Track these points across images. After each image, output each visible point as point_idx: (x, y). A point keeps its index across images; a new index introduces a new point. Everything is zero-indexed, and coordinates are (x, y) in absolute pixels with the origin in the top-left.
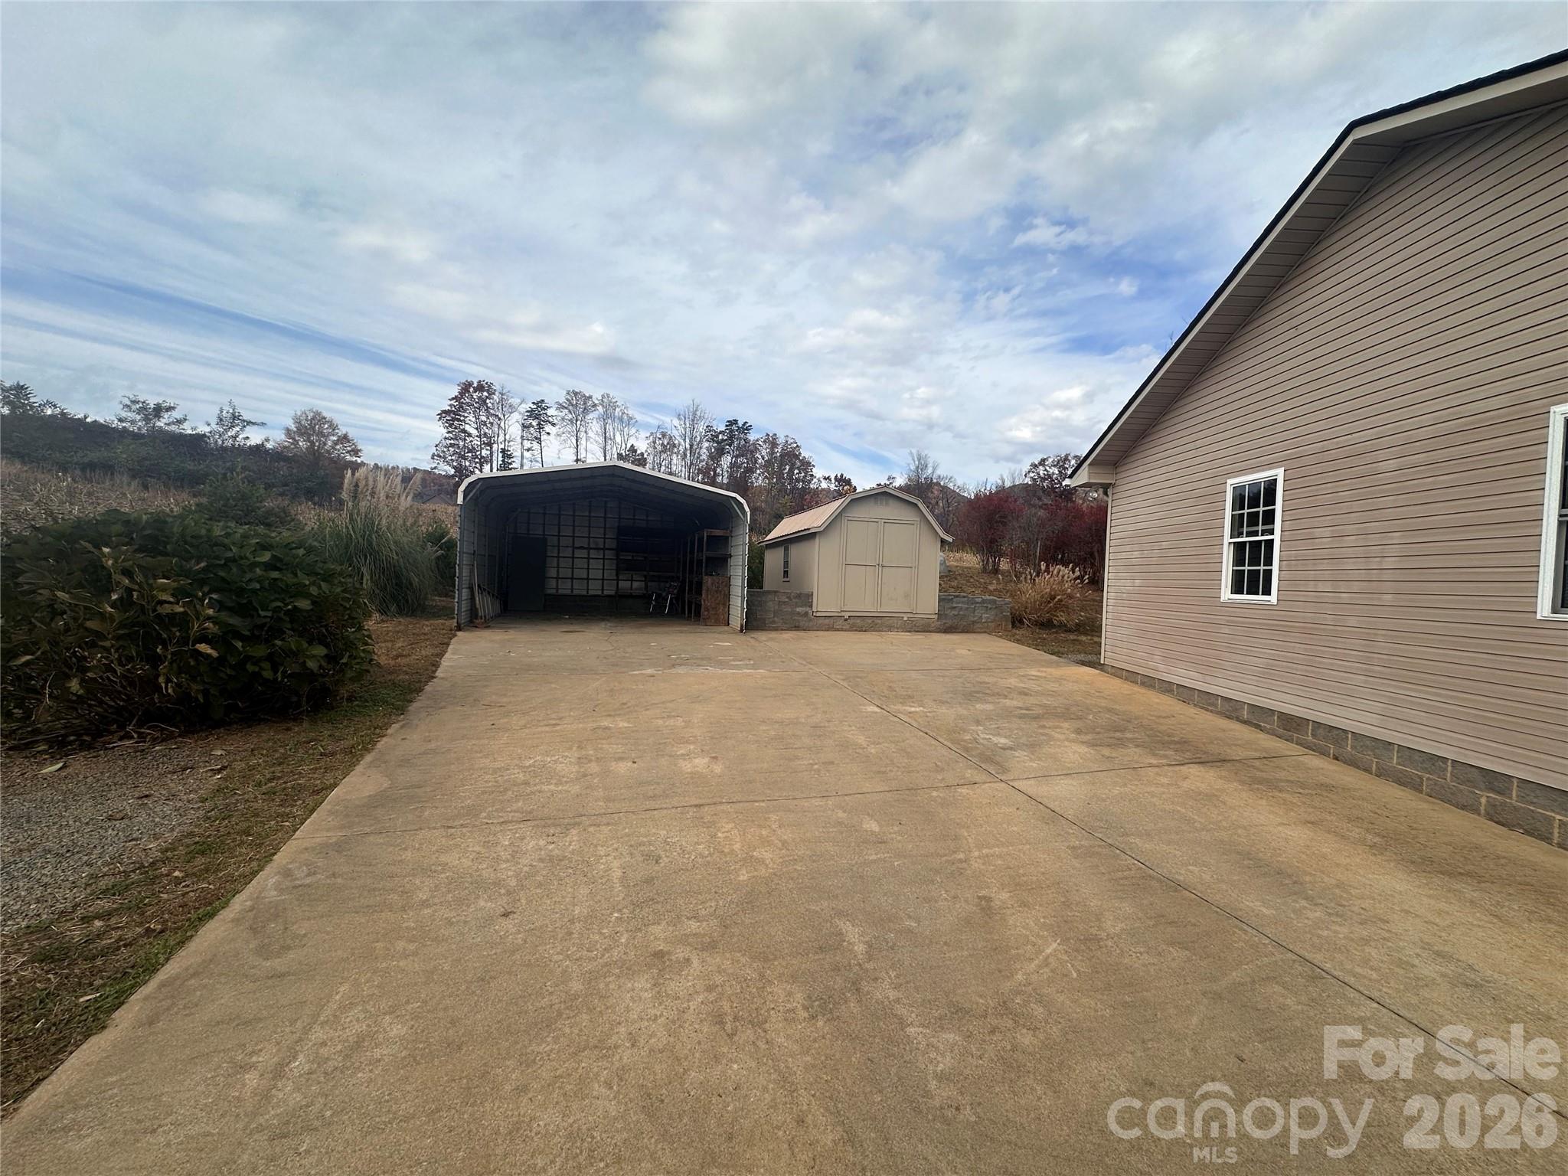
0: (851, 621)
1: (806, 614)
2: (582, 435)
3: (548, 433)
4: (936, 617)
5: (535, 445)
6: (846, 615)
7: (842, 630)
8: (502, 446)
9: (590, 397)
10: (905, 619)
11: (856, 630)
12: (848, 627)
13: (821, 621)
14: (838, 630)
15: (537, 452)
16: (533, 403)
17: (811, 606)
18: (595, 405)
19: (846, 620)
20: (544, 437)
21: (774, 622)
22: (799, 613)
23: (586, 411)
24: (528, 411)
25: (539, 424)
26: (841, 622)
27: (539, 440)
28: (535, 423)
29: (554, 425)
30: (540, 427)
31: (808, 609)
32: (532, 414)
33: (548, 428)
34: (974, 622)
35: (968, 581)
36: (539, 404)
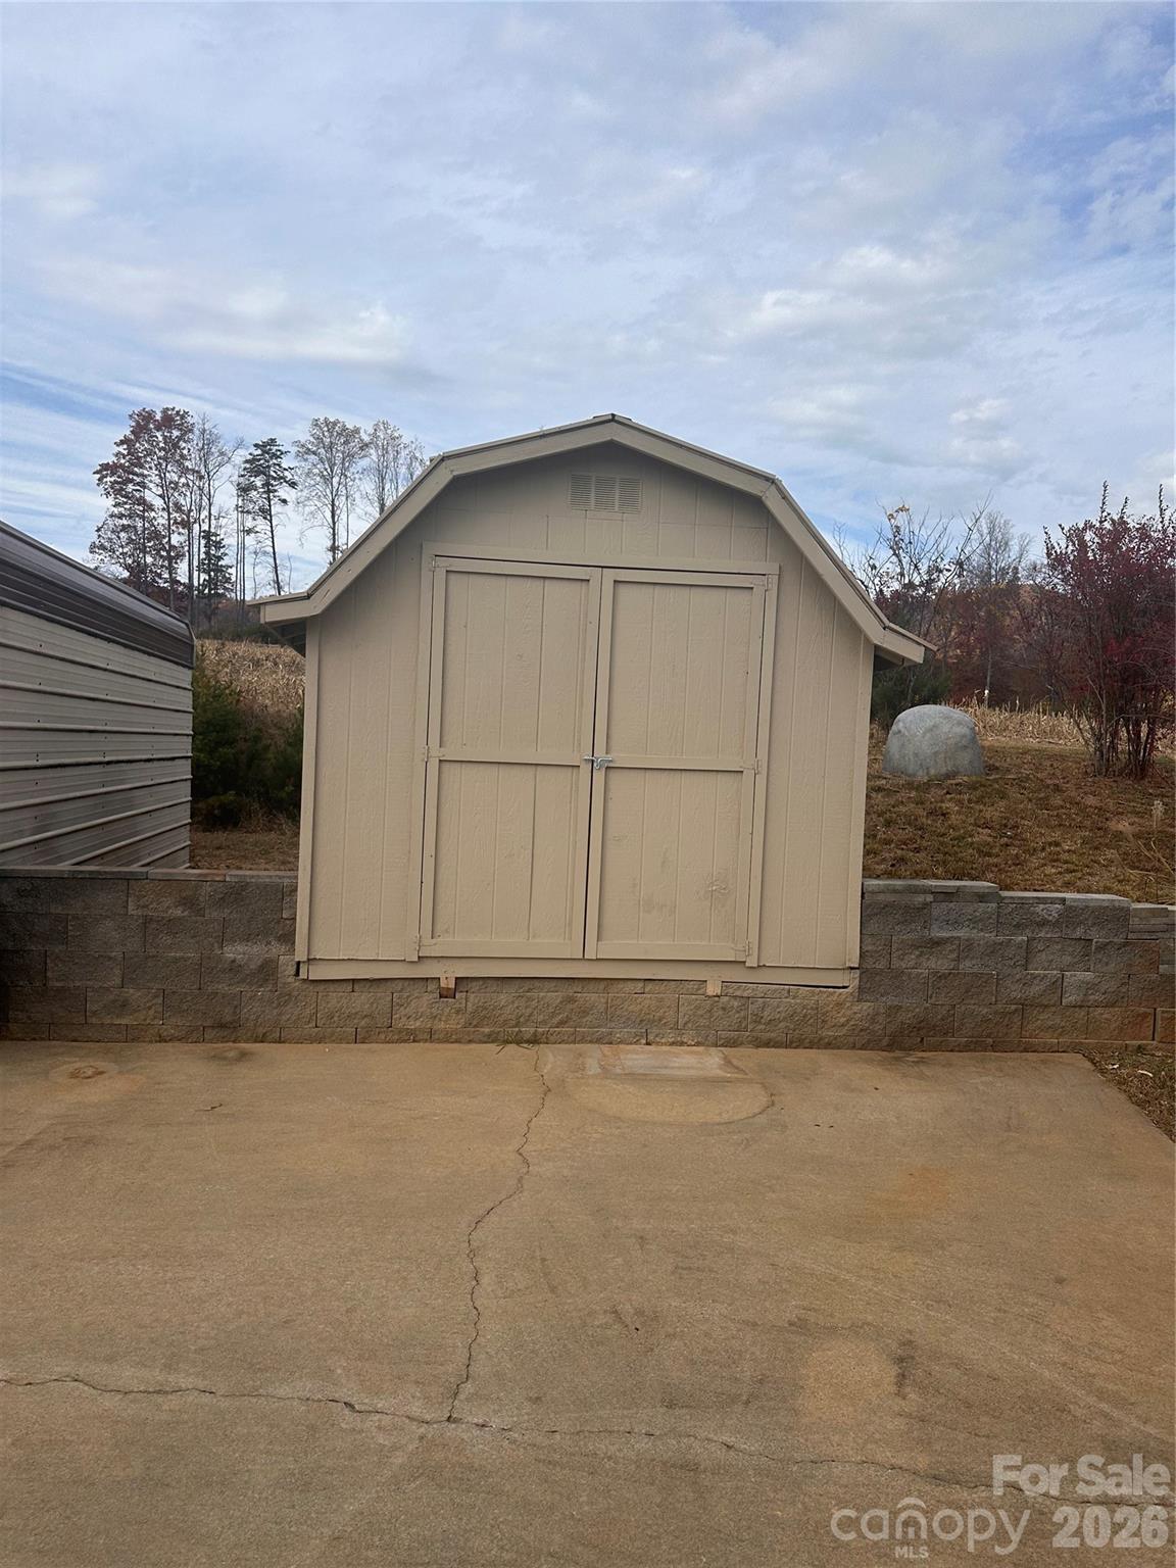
0: (473, 999)
1: (267, 971)
2: (341, 502)
3: (284, 501)
4: (852, 981)
5: (262, 525)
6: (447, 974)
7: (431, 1036)
8: (205, 527)
9: (357, 431)
10: (713, 989)
11: (491, 1039)
12: (455, 1023)
13: (335, 999)
14: (411, 1037)
15: (265, 537)
16: (256, 446)
17: (288, 938)
18: (364, 446)
19: (444, 994)
20: (276, 508)
21: (124, 1006)
22: (234, 968)
23: (350, 457)
24: (247, 462)
25: (267, 484)
26: (425, 1001)
27: (266, 513)
28: (258, 482)
29: (293, 485)
30: (269, 489)
31: (276, 949)
32: (255, 467)
33: (284, 491)
34: (1024, 1006)
35: (1044, 804)
36: (268, 448)
